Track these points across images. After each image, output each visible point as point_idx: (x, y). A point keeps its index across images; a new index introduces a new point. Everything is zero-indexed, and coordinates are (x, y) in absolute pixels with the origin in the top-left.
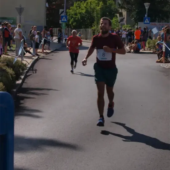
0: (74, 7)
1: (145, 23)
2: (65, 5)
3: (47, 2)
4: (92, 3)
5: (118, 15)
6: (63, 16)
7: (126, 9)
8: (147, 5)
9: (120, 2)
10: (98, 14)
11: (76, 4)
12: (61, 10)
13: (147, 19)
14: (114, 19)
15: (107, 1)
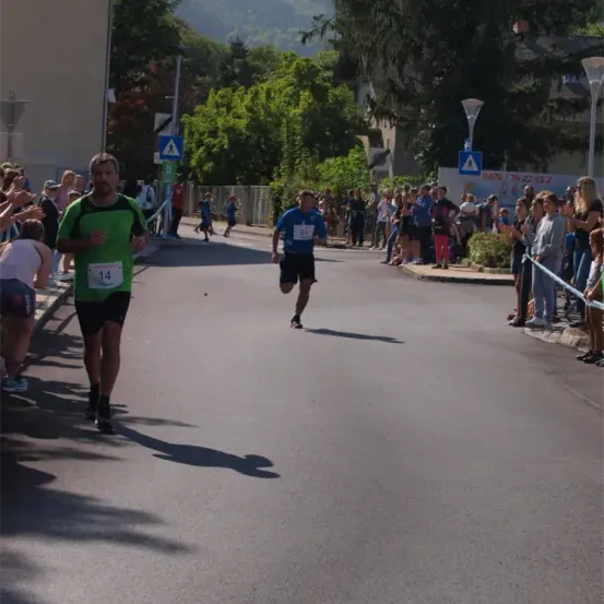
0: (209, 108)
1: (462, 172)
2: (176, 97)
3: (110, 88)
4: (273, 94)
5: (365, 139)
6: (168, 139)
7: (395, 118)
8: (472, 107)
9: (373, 96)
10: (294, 134)
11: (217, 98)
12: (159, 117)
13: (470, 158)
14: (353, 155)
15: (326, 89)
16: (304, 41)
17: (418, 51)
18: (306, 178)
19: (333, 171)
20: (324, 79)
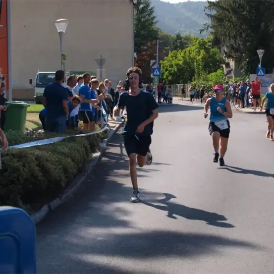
0: (169, 58)
2: (157, 55)
3: (135, 52)
4: (191, 52)
5: (224, 66)
6: (155, 69)
7: (234, 58)
8: (260, 53)
9: (226, 50)
10: (199, 65)
11: (172, 54)
12: (152, 62)
13: (261, 70)
14: (219, 71)
15: (210, 49)
16: (201, 33)
17: (241, 34)
18: (204, 80)
19: (213, 77)
20: (209, 46)
